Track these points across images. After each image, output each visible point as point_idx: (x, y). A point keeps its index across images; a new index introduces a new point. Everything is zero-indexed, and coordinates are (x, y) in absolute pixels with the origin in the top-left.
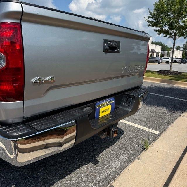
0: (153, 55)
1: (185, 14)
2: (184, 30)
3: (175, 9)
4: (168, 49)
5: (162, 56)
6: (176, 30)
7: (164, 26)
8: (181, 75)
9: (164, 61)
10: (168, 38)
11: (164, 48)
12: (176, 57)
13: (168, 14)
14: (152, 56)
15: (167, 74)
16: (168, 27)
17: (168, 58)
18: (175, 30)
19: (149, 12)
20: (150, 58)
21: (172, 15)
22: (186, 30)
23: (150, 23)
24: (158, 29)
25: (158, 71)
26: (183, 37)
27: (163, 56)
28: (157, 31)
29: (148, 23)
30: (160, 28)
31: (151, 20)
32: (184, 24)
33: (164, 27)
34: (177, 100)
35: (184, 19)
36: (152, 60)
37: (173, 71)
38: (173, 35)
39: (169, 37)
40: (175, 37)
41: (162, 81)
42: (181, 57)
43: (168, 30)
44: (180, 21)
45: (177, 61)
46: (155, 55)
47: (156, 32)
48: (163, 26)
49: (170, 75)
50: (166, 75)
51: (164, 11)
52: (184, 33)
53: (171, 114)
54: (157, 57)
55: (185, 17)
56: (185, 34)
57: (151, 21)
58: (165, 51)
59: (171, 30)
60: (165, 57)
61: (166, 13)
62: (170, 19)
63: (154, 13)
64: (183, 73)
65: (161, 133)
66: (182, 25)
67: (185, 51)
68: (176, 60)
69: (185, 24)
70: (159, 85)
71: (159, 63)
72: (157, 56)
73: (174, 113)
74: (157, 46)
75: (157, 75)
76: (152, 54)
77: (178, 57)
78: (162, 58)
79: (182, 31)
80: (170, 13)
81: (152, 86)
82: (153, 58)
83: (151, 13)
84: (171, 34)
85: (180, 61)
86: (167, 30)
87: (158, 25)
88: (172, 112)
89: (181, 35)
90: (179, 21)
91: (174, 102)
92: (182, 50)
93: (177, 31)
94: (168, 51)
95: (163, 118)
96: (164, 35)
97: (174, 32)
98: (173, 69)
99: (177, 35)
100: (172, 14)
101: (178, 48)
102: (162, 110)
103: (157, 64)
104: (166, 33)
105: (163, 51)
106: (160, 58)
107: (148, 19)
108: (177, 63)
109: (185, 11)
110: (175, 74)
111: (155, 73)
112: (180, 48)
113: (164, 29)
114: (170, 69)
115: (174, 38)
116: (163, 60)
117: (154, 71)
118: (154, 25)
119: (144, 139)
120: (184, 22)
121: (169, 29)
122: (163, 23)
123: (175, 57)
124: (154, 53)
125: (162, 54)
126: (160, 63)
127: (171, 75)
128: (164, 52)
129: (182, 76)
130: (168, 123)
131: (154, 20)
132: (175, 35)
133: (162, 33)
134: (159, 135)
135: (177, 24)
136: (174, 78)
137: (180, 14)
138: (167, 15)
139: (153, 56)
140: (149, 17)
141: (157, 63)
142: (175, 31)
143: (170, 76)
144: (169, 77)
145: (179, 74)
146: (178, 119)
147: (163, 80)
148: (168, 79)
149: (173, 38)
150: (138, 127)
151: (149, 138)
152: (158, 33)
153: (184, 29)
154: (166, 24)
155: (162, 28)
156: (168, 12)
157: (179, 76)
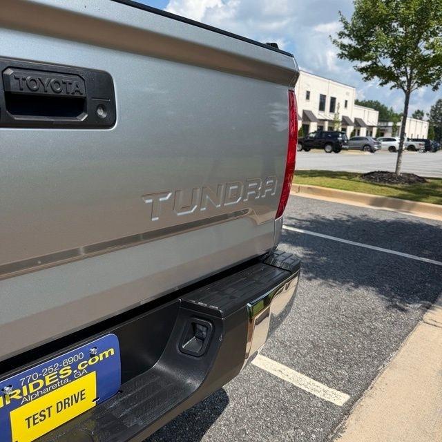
0: (359, 131)
1: (434, 25)
2: (432, 69)
3: (408, 12)
4: (394, 118)
5: (381, 133)
6: (411, 69)
7: (381, 56)
8: (426, 184)
9: (384, 145)
10: (391, 89)
11: (384, 115)
12: (413, 138)
13: (390, 26)
14: (356, 134)
15: (389, 182)
16: (390, 59)
17: (395, 140)
18: (408, 68)
19: (342, 21)
20: (351, 140)
21: (401, 29)
22: (437, 68)
23: (346, 50)
24: (364, 64)
25: (365, 175)
26: (430, 87)
27: (382, 135)
28: (362, 70)
29: (340, 51)
30: (370, 63)
31: (346, 41)
32: (432, 51)
33: (381, 59)
34: (413, 261)
35: (432, 40)
36: (354, 144)
37: (403, 174)
38: (404, 82)
39: (394, 86)
40: (409, 86)
41: (376, 202)
42: (426, 138)
43: (390, 67)
44: (422, 45)
45: (417, 147)
46: (363, 132)
47: (359, 73)
48: (377, 57)
49: (396, 186)
50: (385, 186)
51: (380, 16)
52: (432, 74)
53: (394, 314)
54: (369, 137)
55: (434, 34)
56: (434, 77)
57: (346, 44)
58: (387, 122)
59: (399, 68)
60: (388, 135)
61: (384, 22)
62: (396, 39)
63: (353, 24)
64: (429, 181)
65: (353, 403)
66: (426, 56)
67: (436, 123)
68: (413, 143)
69: (434, 52)
70: (365, 213)
71: (372, 151)
72: (369, 133)
73: (402, 310)
74: (367, 110)
75: (362, 185)
76: (357, 129)
77: (419, 138)
78: (379, 140)
79: (425, 71)
80: (395, 24)
81: (345, 218)
82: (358, 139)
83: (346, 23)
84: (398, 77)
85: (423, 147)
86: (387, 67)
87: (365, 53)
88: (396, 306)
89: (425, 81)
90: (419, 45)
91: (405, 270)
92: (428, 121)
93: (415, 71)
94: (395, 122)
95: (368, 332)
96: (381, 82)
97: (405, 73)
98: (405, 169)
99: (415, 81)
100: (401, 26)
101: (418, 115)
102: (368, 298)
103: (368, 153)
104: (387, 76)
105: (384, 121)
106: (375, 139)
107: (339, 41)
108: (416, 150)
109: (436, 17)
110: (410, 182)
111: (357, 178)
112: (422, 114)
113: (380, 64)
114: (397, 168)
115: (406, 88)
116: (383, 143)
117: (355, 175)
118: (353, 54)
119: (291, 432)
120: (432, 46)
121: (393, 65)
122: (377, 51)
123: (410, 138)
124: (361, 127)
125: (381, 128)
126: (375, 151)
127: (399, 186)
128: (385, 124)
129: (427, 186)
130: (379, 352)
131: (354, 43)
132: (409, 81)
133: (376, 77)
134: (347, 410)
135: (415, 53)
136: (406, 193)
137: (420, 26)
138: (389, 30)
139: (358, 134)
140: (341, 34)
141: (367, 150)
142: (409, 71)
143: (396, 188)
144: (393, 189)
145: (420, 183)
146: (412, 337)
147: (376, 199)
148: (391, 196)
149: (403, 88)
150: (280, 376)
151: (309, 429)
152: (365, 75)
153: (432, 65)
154: (386, 51)
155: (375, 63)
156: (391, 20)
157: (418, 188)
